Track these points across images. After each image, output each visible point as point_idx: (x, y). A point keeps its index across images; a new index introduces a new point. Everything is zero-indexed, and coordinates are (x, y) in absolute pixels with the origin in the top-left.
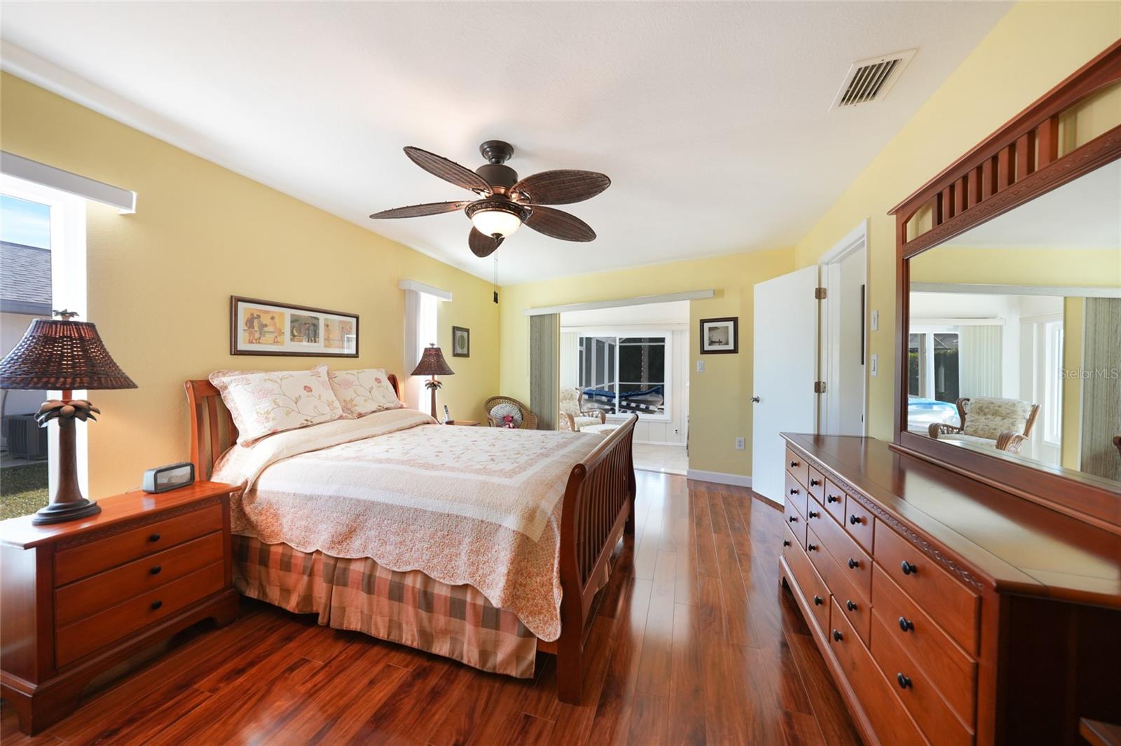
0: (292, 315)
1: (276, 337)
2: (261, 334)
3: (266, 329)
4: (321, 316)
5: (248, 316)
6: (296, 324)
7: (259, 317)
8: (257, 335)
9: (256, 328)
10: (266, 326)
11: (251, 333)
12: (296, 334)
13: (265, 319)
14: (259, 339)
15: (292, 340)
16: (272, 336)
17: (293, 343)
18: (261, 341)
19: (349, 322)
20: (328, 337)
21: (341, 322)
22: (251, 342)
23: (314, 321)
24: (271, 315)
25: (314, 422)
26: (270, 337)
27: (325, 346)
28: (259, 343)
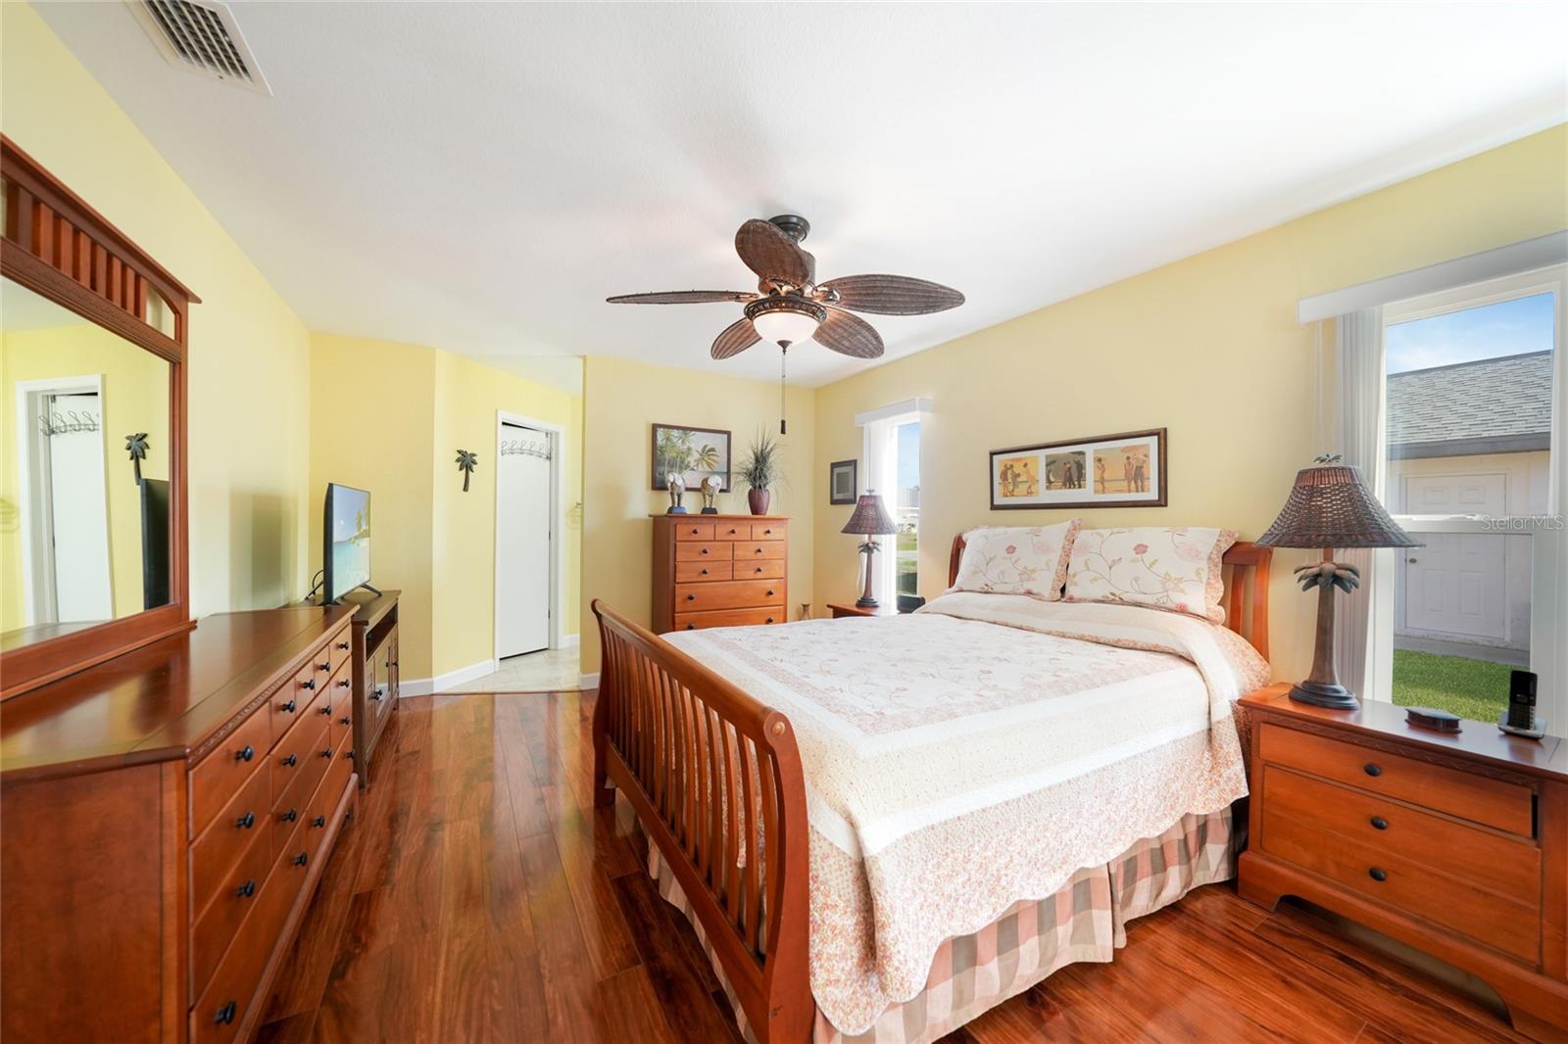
0: (1047, 457)
1: (1030, 487)
2: (1014, 485)
3: (1019, 479)
4: (1089, 449)
5: (1003, 468)
6: (1052, 467)
7: (1012, 466)
8: (1011, 488)
9: (1010, 480)
10: (1019, 475)
11: (1005, 486)
12: (1052, 479)
13: (1019, 468)
14: (1013, 490)
15: (1048, 488)
16: (1026, 486)
17: (1048, 492)
18: (1015, 493)
19: (1142, 446)
20: (1102, 478)
21: (1124, 450)
22: (1006, 496)
23: (1078, 458)
24: (1023, 462)
25: (995, 590)
26: (1023, 488)
27: (1096, 492)
28: (1013, 495)
